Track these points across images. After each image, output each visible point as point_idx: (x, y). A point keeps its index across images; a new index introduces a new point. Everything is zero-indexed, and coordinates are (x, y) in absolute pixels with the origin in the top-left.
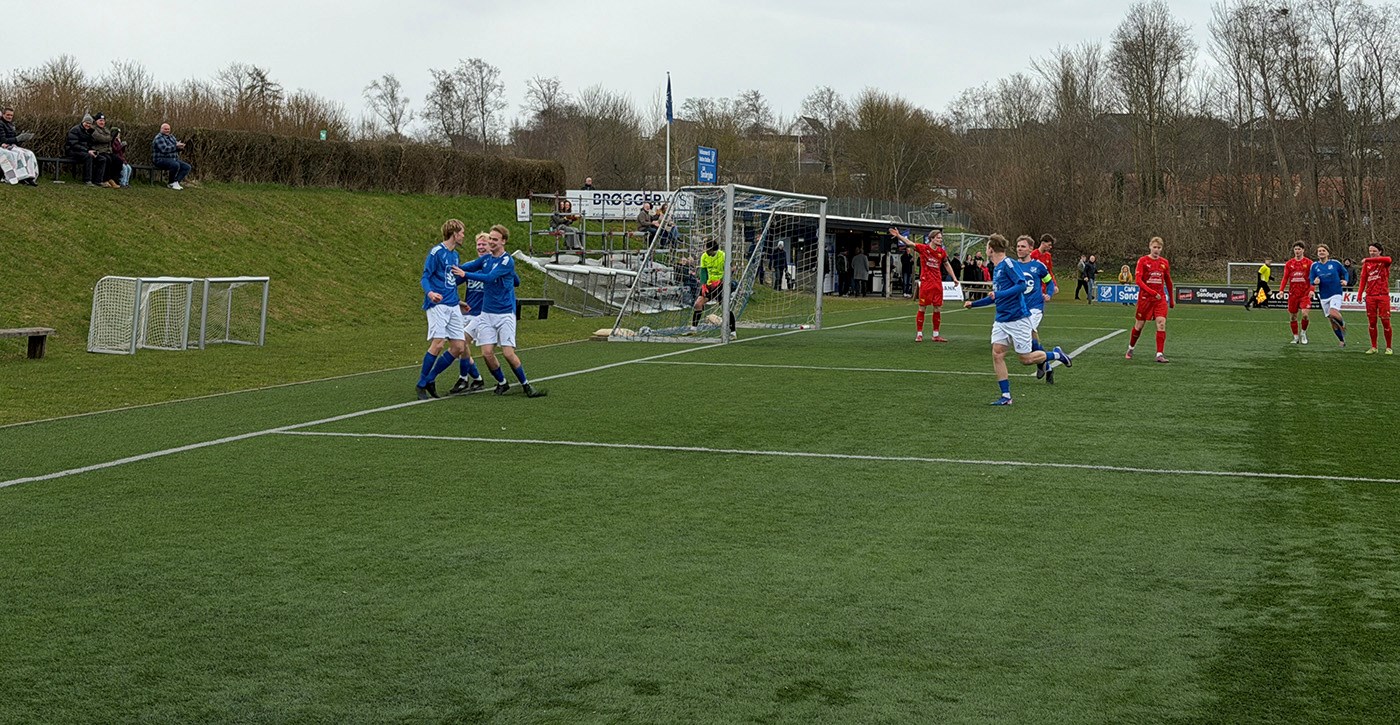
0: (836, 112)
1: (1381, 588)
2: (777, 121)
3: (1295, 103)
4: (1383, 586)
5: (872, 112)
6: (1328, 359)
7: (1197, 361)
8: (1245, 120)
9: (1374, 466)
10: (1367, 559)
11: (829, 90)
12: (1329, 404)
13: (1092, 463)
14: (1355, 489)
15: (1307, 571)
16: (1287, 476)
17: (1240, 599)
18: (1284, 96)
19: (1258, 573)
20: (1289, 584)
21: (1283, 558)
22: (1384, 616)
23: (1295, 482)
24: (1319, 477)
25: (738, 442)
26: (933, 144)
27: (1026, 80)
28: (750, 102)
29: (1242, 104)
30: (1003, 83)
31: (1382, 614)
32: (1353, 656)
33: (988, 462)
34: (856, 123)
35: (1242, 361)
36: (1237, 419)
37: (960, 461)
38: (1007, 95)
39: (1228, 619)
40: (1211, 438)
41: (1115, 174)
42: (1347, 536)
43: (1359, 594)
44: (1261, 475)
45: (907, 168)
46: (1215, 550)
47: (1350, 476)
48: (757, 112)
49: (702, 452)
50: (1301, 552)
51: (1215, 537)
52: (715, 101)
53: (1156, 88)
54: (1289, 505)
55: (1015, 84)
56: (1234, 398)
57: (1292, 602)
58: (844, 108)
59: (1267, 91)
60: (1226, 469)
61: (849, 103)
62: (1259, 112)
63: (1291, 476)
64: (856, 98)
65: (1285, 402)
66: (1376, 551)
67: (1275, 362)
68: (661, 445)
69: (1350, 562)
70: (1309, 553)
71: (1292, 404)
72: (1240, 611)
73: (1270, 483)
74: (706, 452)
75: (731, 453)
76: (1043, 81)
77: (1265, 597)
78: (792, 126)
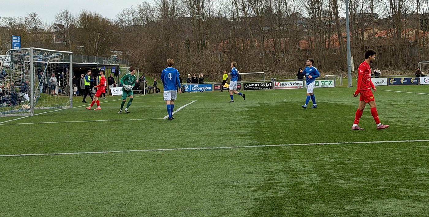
0: (70, 20)
1: (310, 180)
2: (45, 25)
3: (254, 10)
4: (311, 179)
5: (85, 20)
6: (276, 105)
7: (227, 109)
8: (235, 18)
9: (300, 140)
10: (303, 171)
11: (66, 11)
12: (279, 121)
13: (193, 147)
14: (294, 148)
15: (282, 177)
16: (268, 146)
17: (259, 188)
18: (250, 7)
19: (264, 179)
20: (276, 182)
21: (273, 173)
22: (313, 189)
23: (272, 148)
24: (280, 145)
25: (46, 151)
26: (111, 32)
27: (148, 4)
28: (32, 17)
29: (234, 11)
30: (139, 6)
31: (312, 188)
32: (304, 203)
33: (152, 150)
34: (79, 25)
35: (244, 108)
36: (246, 128)
37: (141, 150)
38: (141, 11)
39: (257, 195)
40: (238, 135)
41: (186, 41)
42: (294, 164)
43: (303, 183)
44: (259, 146)
45: (101, 43)
46: (246, 173)
47: (292, 144)
48: (35, 21)
49: (31, 156)
50: (279, 171)
51: (246, 168)
52: (16, 18)
53: (200, 5)
54: (271, 155)
55: (144, 6)
56: (243, 121)
57: (279, 188)
58: (73, 19)
59: (243, 5)
60: (245, 145)
61: (75, 16)
62: (241, 14)
63: (270, 146)
64: (78, 14)
65: (262, 121)
66: (306, 168)
67: (256, 108)
68: (12, 154)
69: (297, 172)
70: (281, 171)
71: (266, 121)
72: (260, 192)
73: (263, 148)
74: (33, 155)
75: (44, 155)
76: (156, 4)
77: (269, 187)
78: (51, 27)
